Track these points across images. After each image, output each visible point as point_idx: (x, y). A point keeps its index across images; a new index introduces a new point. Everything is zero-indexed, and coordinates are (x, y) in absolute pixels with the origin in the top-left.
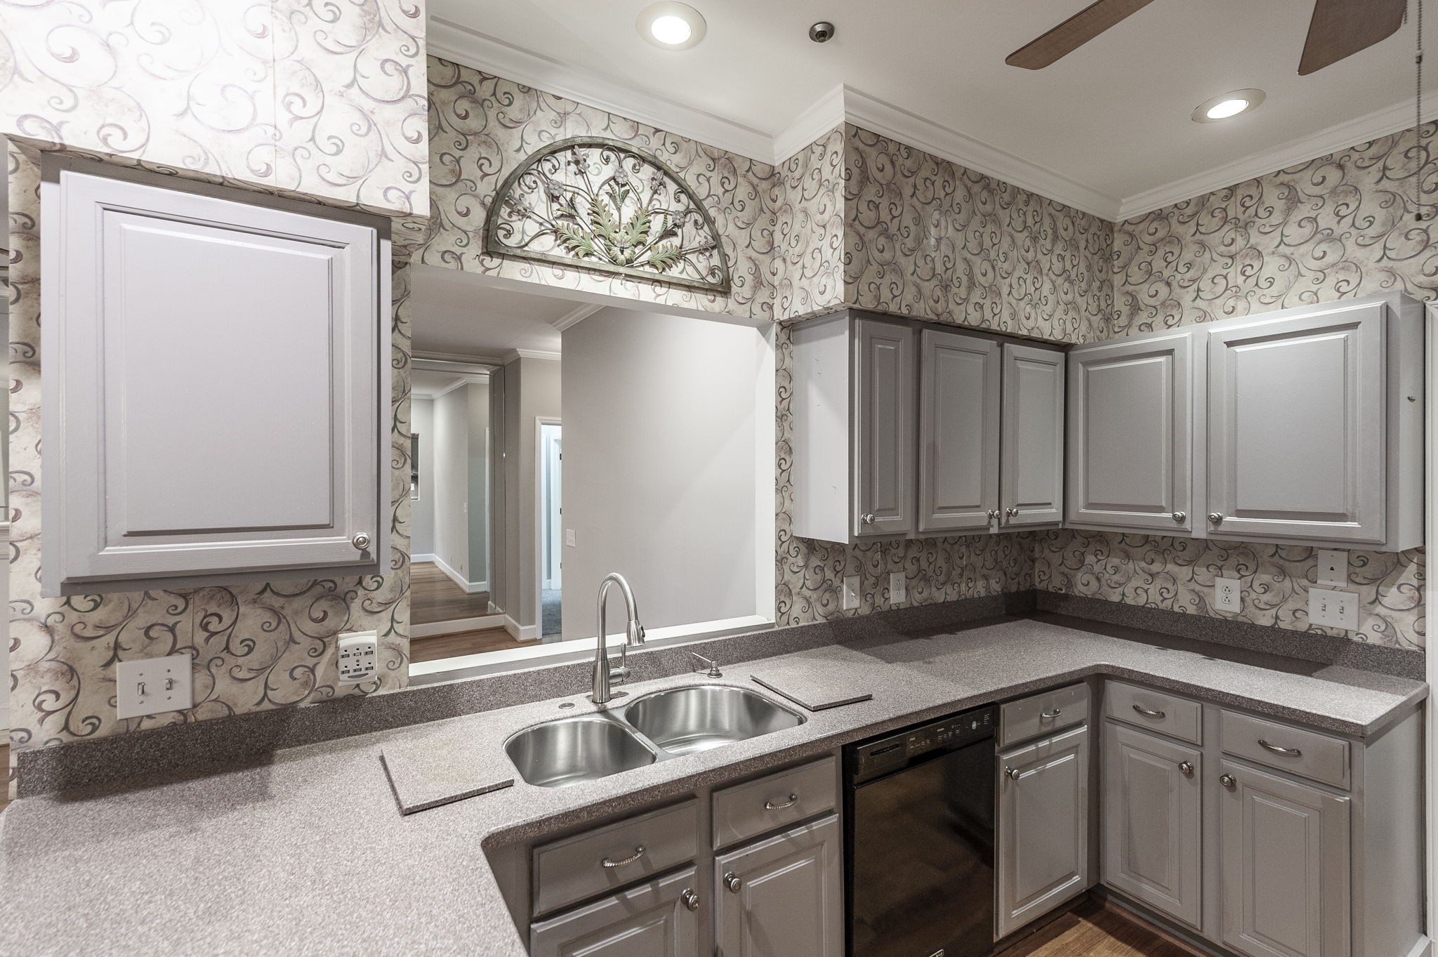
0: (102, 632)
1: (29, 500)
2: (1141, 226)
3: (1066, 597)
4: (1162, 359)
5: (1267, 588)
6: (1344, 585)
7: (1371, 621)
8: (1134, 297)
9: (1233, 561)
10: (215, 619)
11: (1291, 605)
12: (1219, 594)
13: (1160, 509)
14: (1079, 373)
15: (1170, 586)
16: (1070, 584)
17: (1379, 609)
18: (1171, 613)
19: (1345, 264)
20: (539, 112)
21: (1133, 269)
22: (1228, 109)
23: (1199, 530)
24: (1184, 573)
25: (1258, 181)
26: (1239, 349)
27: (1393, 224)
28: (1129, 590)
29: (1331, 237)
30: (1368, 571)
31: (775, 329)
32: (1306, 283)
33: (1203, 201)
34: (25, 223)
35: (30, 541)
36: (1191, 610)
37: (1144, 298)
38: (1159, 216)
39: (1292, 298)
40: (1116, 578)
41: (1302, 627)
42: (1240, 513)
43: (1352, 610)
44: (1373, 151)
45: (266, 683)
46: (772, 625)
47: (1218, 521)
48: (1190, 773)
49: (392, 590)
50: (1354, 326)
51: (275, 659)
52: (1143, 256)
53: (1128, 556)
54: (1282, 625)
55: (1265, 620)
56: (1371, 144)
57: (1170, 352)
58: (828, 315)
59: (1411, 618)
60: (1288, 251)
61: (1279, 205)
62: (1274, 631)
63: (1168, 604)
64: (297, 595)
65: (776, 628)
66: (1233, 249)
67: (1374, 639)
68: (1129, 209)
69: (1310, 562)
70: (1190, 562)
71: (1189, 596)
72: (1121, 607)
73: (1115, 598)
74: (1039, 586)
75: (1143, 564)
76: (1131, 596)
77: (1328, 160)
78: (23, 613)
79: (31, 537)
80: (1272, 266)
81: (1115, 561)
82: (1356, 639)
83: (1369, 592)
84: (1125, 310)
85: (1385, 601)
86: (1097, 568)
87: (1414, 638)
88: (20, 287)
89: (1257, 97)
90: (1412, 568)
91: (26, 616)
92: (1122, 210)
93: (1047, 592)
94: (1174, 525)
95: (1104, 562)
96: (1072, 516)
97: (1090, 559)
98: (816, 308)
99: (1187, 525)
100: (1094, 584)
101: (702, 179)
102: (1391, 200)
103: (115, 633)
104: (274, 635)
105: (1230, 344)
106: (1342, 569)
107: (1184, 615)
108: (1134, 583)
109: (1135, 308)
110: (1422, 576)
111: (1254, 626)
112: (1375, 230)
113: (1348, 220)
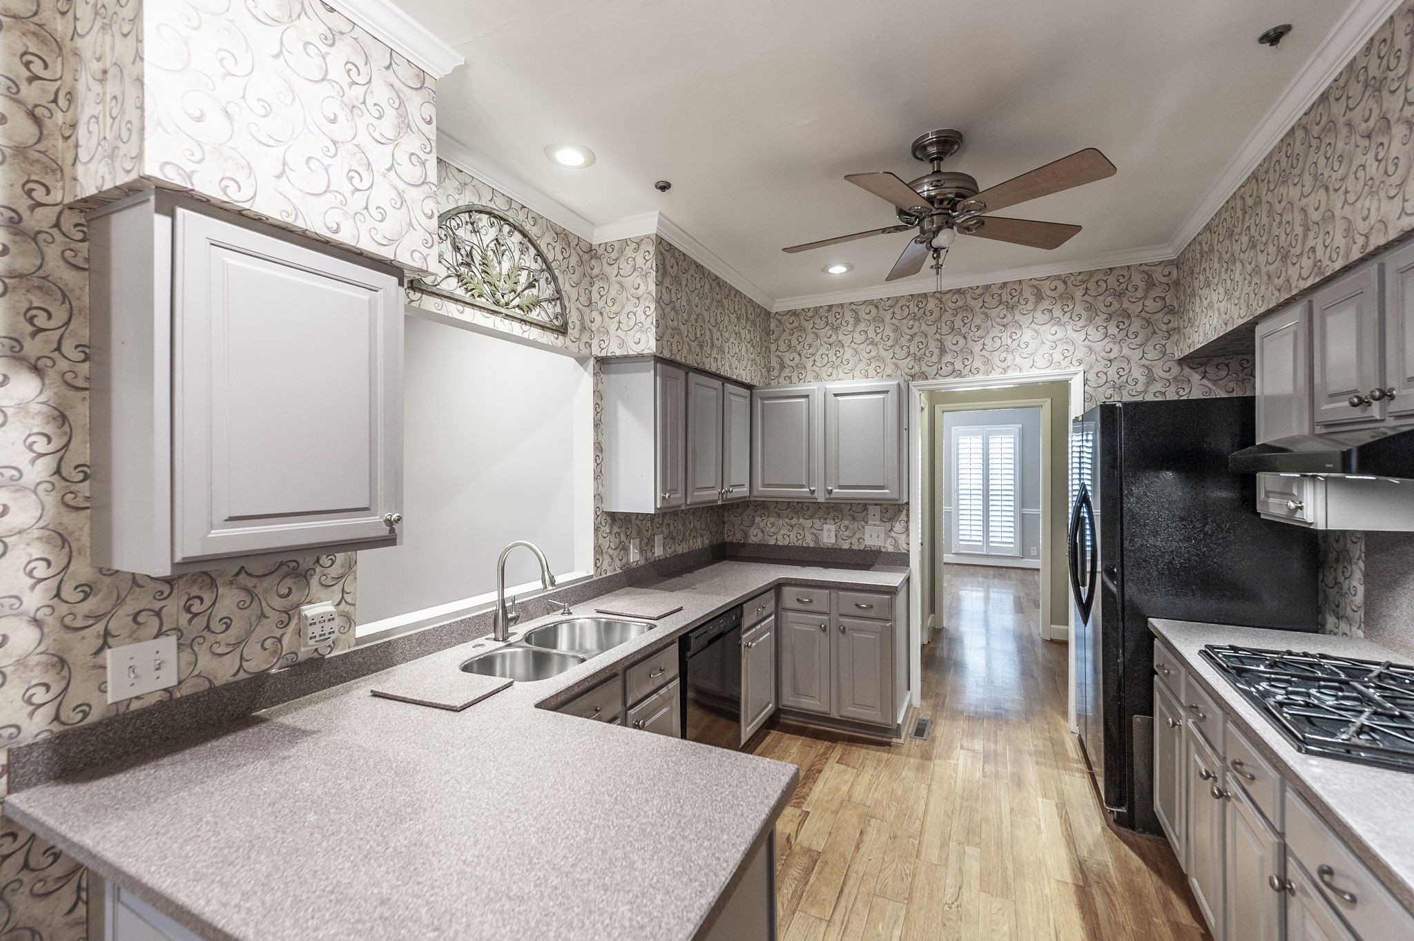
0: (91, 622)
1: (18, 495)
2: (785, 318)
3: (744, 545)
4: (803, 400)
5: (847, 528)
6: (878, 523)
7: (889, 540)
8: (782, 360)
9: (832, 514)
10: (197, 602)
11: (857, 536)
12: (825, 533)
13: (802, 486)
14: (758, 404)
15: (801, 532)
16: (746, 535)
17: (893, 534)
18: (802, 548)
19: (879, 358)
20: (447, 180)
21: (781, 342)
22: (838, 270)
23: (821, 497)
24: (808, 523)
25: (842, 305)
26: (840, 398)
27: (897, 341)
28: (780, 537)
29: (873, 343)
30: (888, 515)
31: (592, 362)
32: (862, 365)
33: (817, 310)
34: (12, 218)
35: (18, 536)
36: (812, 545)
37: (787, 361)
38: (794, 313)
39: (857, 373)
40: (772, 530)
41: (862, 547)
42: (841, 487)
43: (882, 536)
44: (889, 303)
45: (241, 656)
46: (592, 576)
47: (831, 492)
48: (824, 630)
49: (343, 566)
50: (887, 392)
51: (249, 633)
52: (785, 336)
53: (779, 516)
54: (853, 547)
55: (846, 546)
56: (889, 299)
57: (807, 396)
58: (640, 358)
59: (904, 536)
60: (856, 346)
61: (852, 321)
62: (850, 551)
63: (800, 542)
64: (267, 575)
65: (595, 578)
66: (831, 340)
67: (891, 549)
68: (778, 306)
69: (865, 513)
70: (811, 517)
71: (811, 537)
72: (776, 547)
73: (772, 542)
74: (727, 540)
75: (787, 520)
76: (781, 540)
77: (871, 302)
78: (12, 609)
79: (19, 533)
80: (848, 353)
81: (772, 519)
82: (883, 550)
83: (888, 525)
84: (777, 366)
85: (895, 529)
86: (762, 525)
87: (905, 546)
88: (7, 281)
89: (850, 267)
90: (905, 512)
91: (16, 612)
92: (775, 305)
93: (732, 543)
94: (809, 495)
95: (766, 521)
96: (755, 493)
97: (758, 519)
98: (631, 353)
99: (816, 495)
100: (760, 535)
101: (550, 247)
102: (896, 329)
103: (104, 622)
104: (247, 612)
105: (836, 395)
106: (878, 516)
107: (808, 548)
108: (782, 532)
109: (782, 366)
110: (908, 516)
111: (841, 549)
112: (890, 343)
113: (880, 335)
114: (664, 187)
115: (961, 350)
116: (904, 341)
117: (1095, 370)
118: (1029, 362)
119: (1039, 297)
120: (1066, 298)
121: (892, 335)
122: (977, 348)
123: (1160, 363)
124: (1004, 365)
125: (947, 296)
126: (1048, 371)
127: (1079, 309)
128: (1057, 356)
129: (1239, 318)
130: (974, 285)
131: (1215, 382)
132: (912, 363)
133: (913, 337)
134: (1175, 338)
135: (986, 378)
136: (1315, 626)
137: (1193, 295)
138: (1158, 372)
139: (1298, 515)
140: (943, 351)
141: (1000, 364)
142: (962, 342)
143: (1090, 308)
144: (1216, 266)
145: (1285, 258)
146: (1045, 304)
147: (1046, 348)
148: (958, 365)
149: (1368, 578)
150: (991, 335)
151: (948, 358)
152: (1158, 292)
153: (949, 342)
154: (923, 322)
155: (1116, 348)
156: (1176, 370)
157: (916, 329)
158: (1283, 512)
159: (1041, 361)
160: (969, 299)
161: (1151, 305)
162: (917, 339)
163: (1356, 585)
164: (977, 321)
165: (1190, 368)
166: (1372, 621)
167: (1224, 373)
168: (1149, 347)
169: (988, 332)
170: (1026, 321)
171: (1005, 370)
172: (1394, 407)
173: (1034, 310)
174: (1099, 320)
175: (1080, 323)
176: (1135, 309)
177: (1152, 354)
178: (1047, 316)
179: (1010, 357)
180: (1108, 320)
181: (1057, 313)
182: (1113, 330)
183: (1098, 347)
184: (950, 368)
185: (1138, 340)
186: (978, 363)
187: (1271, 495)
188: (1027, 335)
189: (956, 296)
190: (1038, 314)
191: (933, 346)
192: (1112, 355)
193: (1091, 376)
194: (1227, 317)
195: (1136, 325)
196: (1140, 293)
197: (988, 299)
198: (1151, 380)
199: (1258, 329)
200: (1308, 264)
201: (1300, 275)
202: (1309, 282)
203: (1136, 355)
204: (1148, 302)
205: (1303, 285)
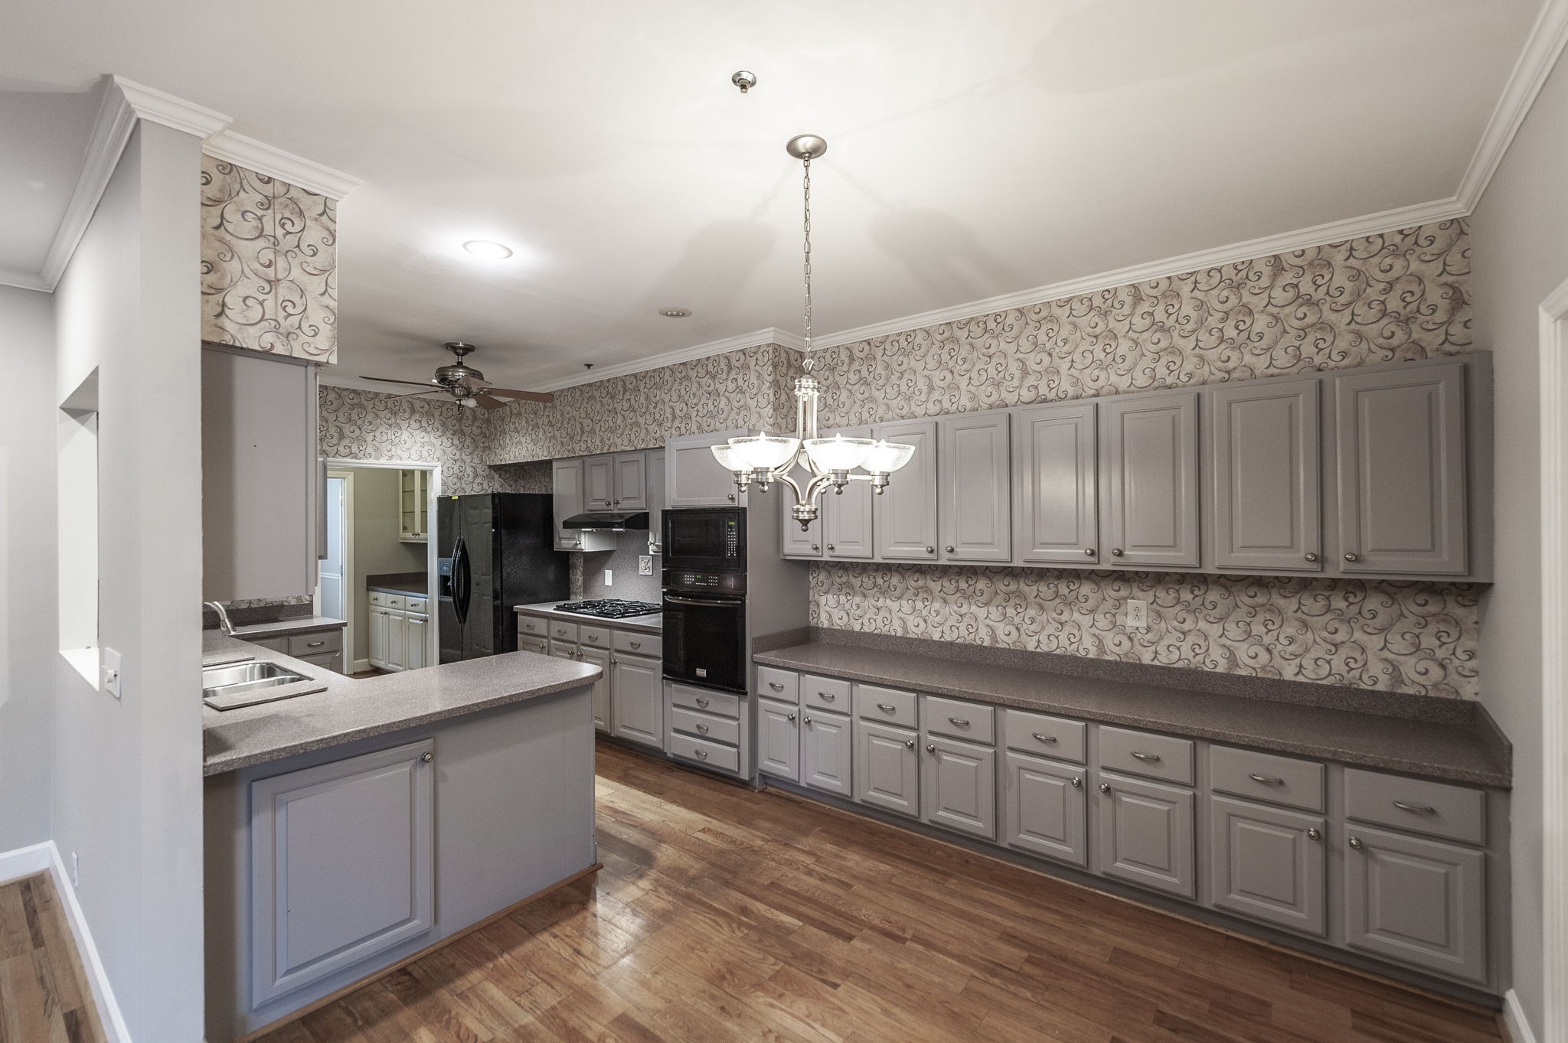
67: (293, 602)
115: (357, 438)
117: (447, 465)
118: (406, 455)
119: (413, 411)
120: (429, 414)
122: (369, 438)
123: (480, 466)
124: (390, 454)
125: (345, 393)
126: (419, 463)
127: (437, 424)
128: (425, 454)
129: (542, 456)
130: (367, 389)
131: (504, 480)
134: (487, 452)
135: (376, 462)
136: (569, 599)
137: (504, 432)
138: (479, 471)
139: (578, 547)
140: (342, 436)
141: (387, 453)
142: (357, 432)
143: (443, 424)
144: (524, 424)
145: (572, 438)
146: (417, 416)
147: (417, 447)
148: (355, 449)
149: (584, 573)
150: (380, 430)
151: (346, 442)
152: (478, 423)
153: (347, 429)
155: (458, 453)
156: (487, 471)
158: (571, 546)
159: (415, 456)
160: (363, 400)
161: (476, 431)
163: (578, 578)
164: (370, 417)
165: (495, 472)
166: (586, 588)
167: (508, 476)
168: (475, 456)
169: (378, 428)
170: (404, 424)
171: (391, 458)
172: (619, 506)
173: (410, 418)
174: (449, 434)
175: (438, 434)
176: (467, 431)
177: (476, 460)
178: (418, 425)
179: (393, 449)
180: (453, 435)
181: (424, 424)
182: (456, 442)
183: (448, 451)
184: (348, 450)
185: (469, 451)
186: (370, 450)
187: (562, 539)
188: (405, 435)
189: (352, 395)
190: (412, 422)
191: (333, 430)
192: (456, 457)
193: (445, 469)
194: (534, 453)
195: (468, 441)
196: (470, 422)
197: (377, 403)
198: (476, 475)
199: (555, 465)
200: (584, 446)
201: (580, 449)
202: (585, 454)
203: (468, 459)
204: (474, 428)
205: (581, 453)
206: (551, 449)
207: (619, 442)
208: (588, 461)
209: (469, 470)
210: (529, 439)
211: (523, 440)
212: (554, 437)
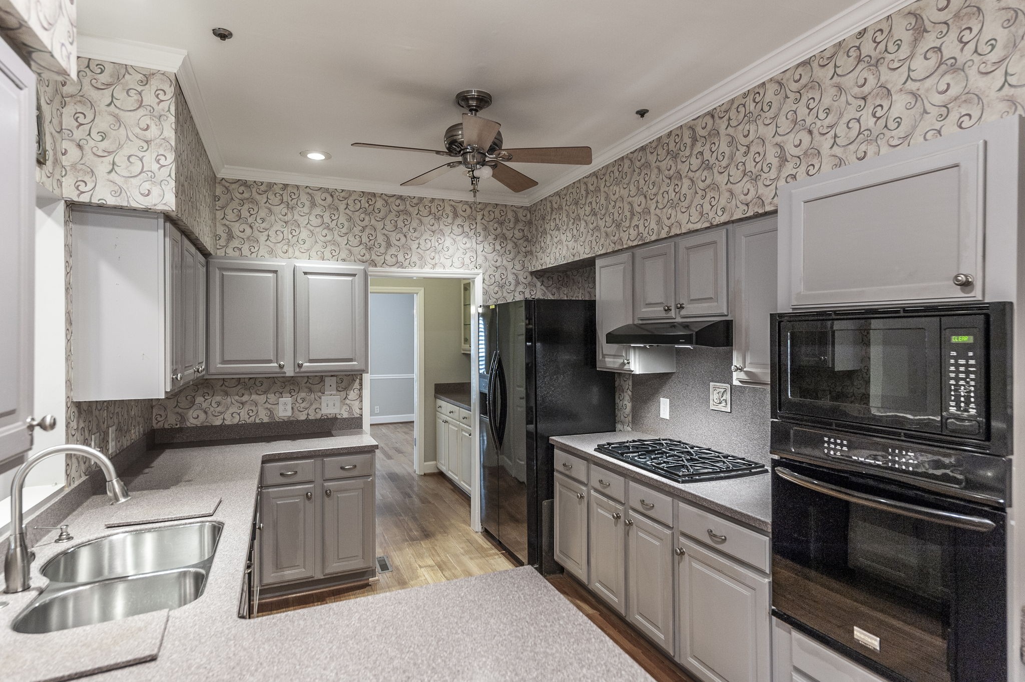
2: (234, 186)
3: (181, 430)
4: (270, 275)
5: (303, 400)
6: (334, 392)
7: (345, 407)
8: (230, 230)
9: (287, 389)
11: (314, 407)
12: (281, 407)
13: (270, 361)
14: (216, 276)
15: (254, 408)
16: (183, 418)
17: (347, 402)
18: (254, 425)
19: (334, 242)
21: (228, 211)
22: (316, 157)
23: (289, 371)
24: (261, 399)
25: (298, 187)
26: (310, 277)
27: (350, 230)
28: (227, 416)
29: (328, 228)
30: (343, 385)
32: (318, 247)
33: (270, 186)
36: (266, 420)
37: (237, 232)
38: (245, 183)
39: (313, 253)
40: (218, 409)
41: (318, 416)
42: (311, 361)
43: (338, 404)
44: (343, 194)
47: (300, 366)
48: (309, 498)
50: (354, 275)
52: (235, 204)
53: (227, 394)
54: (310, 418)
55: (303, 417)
56: (343, 191)
57: (275, 272)
58: (146, 213)
59: (357, 403)
60: (312, 228)
61: (308, 204)
62: (307, 421)
63: (252, 419)
65: (67, 490)
66: (286, 218)
67: (345, 415)
68: (226, 172)
69: (322, 384)
70: (265, 392)
71: (264, 412)
72: (223, 428)
73: (218, 422)
74: (155, 426)
75: (237, 397)
76: (229, 419)
77: (327, 190)
80: (304, 234)
81: (218, 398)
82: (339, 417)
83: (343, 394)
84: (223, 236)
85: (349, 397)
86: (204, 405)
87: (358, 411)
89: (328, 156)
90: (358, 381)
92: (223, 171)
93: (163, 430)
94: (278, 370)
95: (210, 400)
96: (212, 370)
97: (199, 400)
98: (134, 205)
99: (285, 369)
100: (202, 416)
102: (350, 219)
105: (305, 273)
106: (334, 386)
107: (262, 423)
108: (231, 410)
109: (230, 236)
110: (361, 384)
111: (298, 421)
112: (344, 230)
113: (335, 222)
114: (223, 35)
115: (403, 246)
116: (357, 230)
117: (488, 273)
118: (449, 262)
119: (456, 215)
120: (472, 218)
121: (346, 224)
122: (414, 246)
123: (522, 272)
124: (433, 262)
125: (392, 199)
126: (461, 271)
127: (479, 229)
128: (467, 261)
129: (583, 253)
130: (412, 195)
131: (547, 288)
132: (364, 251)
133: (364, 228)
134: (529, 257)
135: (421, 270)
136: (613, 430)
137: (545, 232)
138: (521, 279)
140: (389, 245)
141: (430, 261)
142: (403, 239)
143: (485, 229)
144: (565, 219)
145: (618, 226)
146: (459, 221)
147: (459, 254)
148: (401, 258)
149: (633, 399)
150: (424, 237)
151: (392, 251)
152: (520, 226)
153: (393, 237)
154: (372, 217)
155: (500, 260)
156: (529, 278)
157: (366, 222)
159: (457, 263)
160: (408, 206)
161: (518, 235)
162: (367, 231)
164: (415, 224)
165: (537, 278)
166: (636, 420)
167: (551, 283)
168: (516, 262)
169: (422, 235)
170: (447, 230)
171: (434, 266)
172: (683, 312)
173: (453, 223)
174: (491, 238)
175: (480, 239)
176: (509, 234)
177: (518, 267)
178: (460, 230)
179: (437, 257)
180: (495, 239)
181: (467, 229)
182: (498, 247)
183: (490, 257)
184: (394, 260)
185: (511, 256)
186: (415, 258)
187: (606, 356)
188: (448, 242)
189: (398, 201)
190: (455, 227)
191: (381, 239)
192: (498, 264)
193: (487, 277)
194: (575, 251)
195: (510, 246)
196: (511, 225)
197: (422, 209)
198: (518, 283)
199: (598, 263)
200: (633, 233)
201: (629, 238)
202: (635, 243)
203: (510, 266)
204: (516, 232)
205: (631, 244)
206: (594, 243)
207: (684, 218)
208: (639, 252)
209: (511, 278)
210: (570, 235)
211: (563, 238)
212: (597, 228)
